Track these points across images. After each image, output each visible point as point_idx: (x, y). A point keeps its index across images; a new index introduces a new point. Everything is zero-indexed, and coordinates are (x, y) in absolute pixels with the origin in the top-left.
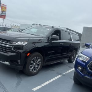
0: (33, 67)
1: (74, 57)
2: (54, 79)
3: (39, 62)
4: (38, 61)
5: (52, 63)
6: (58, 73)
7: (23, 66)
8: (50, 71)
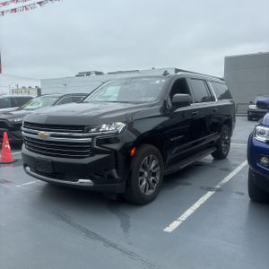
0: (144, 183)
1: (226, 143)
2: (202, 203)
3: (154, 168)
4: (153, 165)
5: (182, 167)
6: (202, 187)
7: (125, 183)
8: (180, 187)
